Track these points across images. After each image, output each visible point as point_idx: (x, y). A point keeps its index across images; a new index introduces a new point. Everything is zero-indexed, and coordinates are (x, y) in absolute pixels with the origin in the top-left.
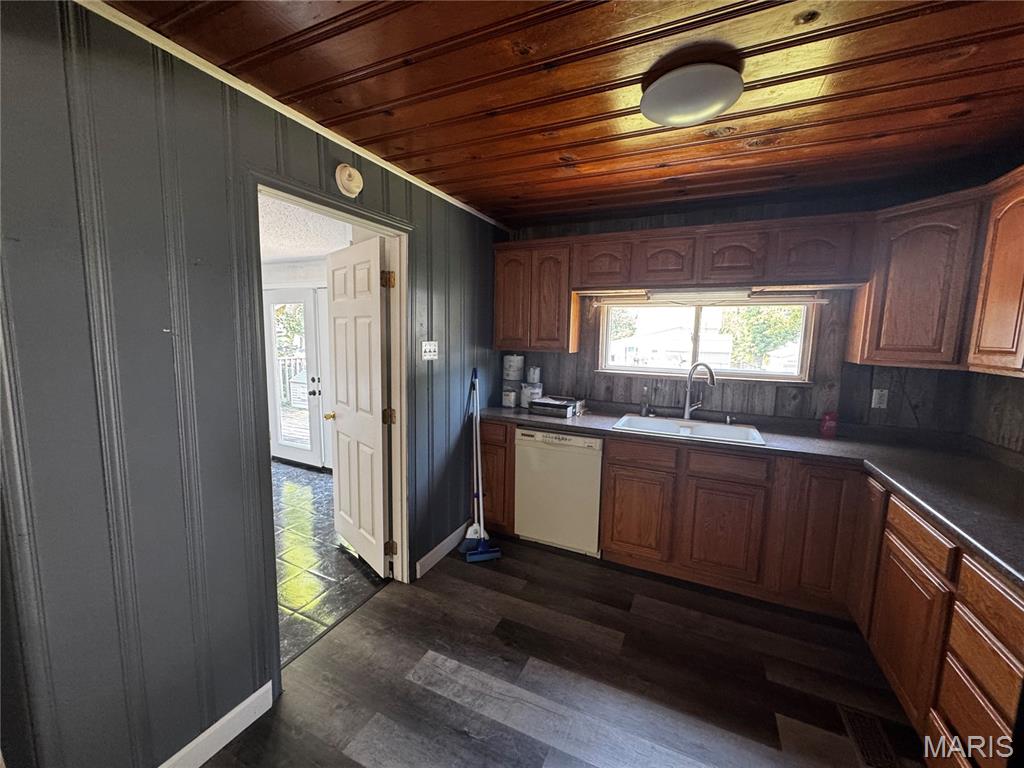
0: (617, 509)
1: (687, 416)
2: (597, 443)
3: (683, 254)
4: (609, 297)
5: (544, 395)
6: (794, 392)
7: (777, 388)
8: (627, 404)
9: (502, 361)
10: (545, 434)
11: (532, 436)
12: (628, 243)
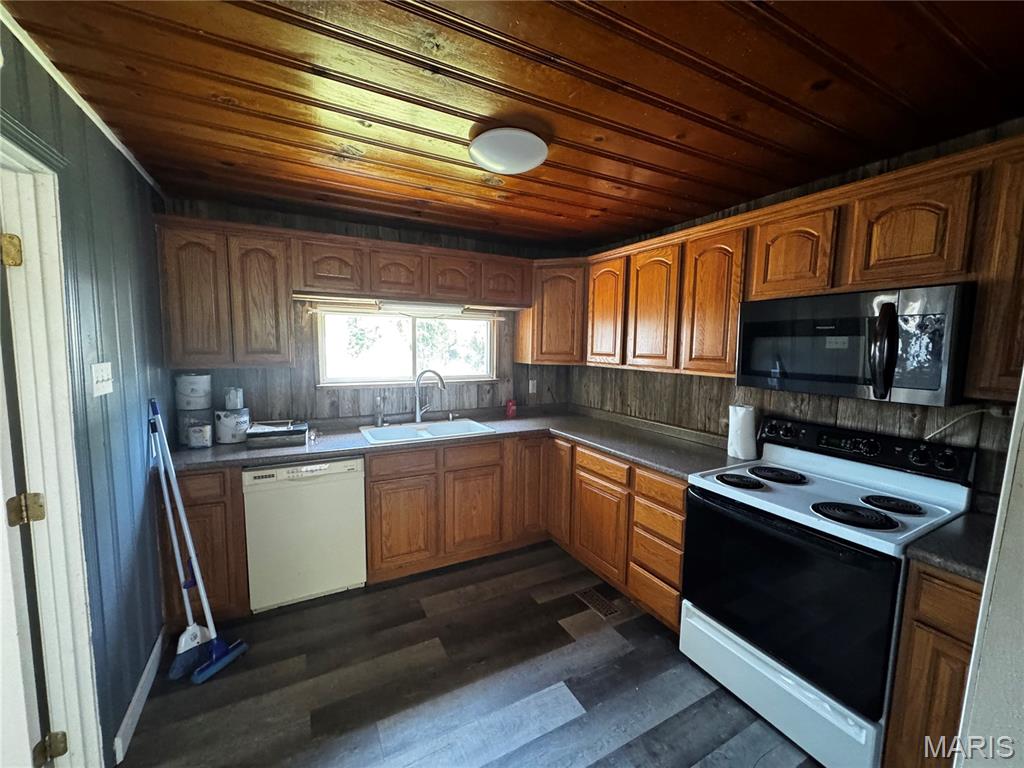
0: (384, 526)
1: (418, 419)
2: (358, 464)
3: (413, 269)
4: (325, 303)
5: (253, 420)
6: (488, 387)
7: (478, 386)
8: (356, 417)
9: (174, 384)
10: (290, 469)
11: (273, 476)
12: (358, 250)
